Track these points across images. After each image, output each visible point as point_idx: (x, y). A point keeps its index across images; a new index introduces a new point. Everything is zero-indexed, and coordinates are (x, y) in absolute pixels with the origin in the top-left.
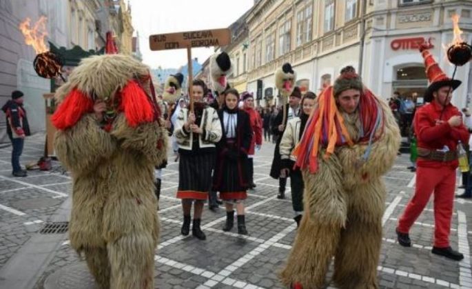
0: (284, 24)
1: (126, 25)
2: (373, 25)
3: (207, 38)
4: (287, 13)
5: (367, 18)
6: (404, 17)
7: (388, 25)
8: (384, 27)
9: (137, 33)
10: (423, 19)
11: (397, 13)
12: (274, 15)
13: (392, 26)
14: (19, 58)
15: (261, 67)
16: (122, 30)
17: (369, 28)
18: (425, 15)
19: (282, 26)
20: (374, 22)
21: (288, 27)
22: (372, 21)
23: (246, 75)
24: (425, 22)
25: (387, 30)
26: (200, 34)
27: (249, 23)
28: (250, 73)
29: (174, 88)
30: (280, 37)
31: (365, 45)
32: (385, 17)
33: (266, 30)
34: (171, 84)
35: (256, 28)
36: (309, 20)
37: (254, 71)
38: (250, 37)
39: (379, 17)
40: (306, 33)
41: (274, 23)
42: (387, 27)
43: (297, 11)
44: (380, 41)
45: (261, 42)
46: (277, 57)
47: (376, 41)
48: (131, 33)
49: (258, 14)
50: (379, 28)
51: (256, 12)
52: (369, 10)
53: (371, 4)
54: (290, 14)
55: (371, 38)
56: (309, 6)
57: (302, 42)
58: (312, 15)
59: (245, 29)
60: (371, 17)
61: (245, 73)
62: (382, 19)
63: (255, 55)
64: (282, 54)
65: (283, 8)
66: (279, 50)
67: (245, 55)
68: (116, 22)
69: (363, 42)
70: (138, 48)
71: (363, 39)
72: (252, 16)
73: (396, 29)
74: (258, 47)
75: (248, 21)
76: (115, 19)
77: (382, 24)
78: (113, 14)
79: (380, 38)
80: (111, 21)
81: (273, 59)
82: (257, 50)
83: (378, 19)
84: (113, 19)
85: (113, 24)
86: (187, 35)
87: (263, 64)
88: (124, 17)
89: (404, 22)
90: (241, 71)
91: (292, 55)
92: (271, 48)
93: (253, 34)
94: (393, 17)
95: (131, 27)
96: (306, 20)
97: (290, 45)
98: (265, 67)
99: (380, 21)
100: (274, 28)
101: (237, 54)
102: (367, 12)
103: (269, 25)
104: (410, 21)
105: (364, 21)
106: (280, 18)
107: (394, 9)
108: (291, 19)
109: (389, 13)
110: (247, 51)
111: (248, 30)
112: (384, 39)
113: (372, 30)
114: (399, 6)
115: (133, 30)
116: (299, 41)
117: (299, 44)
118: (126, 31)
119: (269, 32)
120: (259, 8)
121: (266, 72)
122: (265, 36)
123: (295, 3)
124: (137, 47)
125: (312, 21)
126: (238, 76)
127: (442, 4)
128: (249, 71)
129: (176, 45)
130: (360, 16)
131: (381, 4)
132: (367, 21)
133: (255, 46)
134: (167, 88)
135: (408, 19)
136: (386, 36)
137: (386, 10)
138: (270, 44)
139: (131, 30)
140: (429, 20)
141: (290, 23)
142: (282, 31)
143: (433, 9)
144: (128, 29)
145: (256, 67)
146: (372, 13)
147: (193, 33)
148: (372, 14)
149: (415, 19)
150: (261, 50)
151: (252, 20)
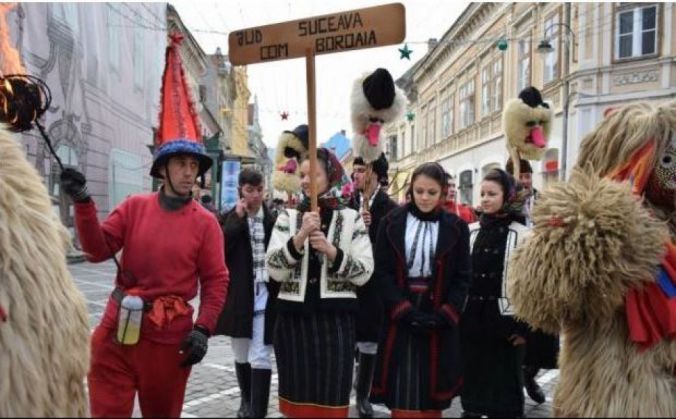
0: (466, 85)
1: (240, 89)
2: (579, 89)
3: (351, 30)
4: (469, 68)
5: (571, 80)
6: (621, 77)
7: (599, 88)
8: (593, 92)
9: (256, 97)
10: (647, 79)
11: (610, 72)
12: (452, 72)
13: (605, 91)
14: (111, 147)
15: (435, 146)
16: (233, 96)
17: (574, 93)
18: (650, 74)
19: (462, 87)
20: (579, 86)
21: (470, 88)
22: (576, 84)
23: (415, 157)
24: (650, 83)
25: (597, 96)
26: (335, 22)
27: (418, 82)
28: (420, 154)
29: (295, 159)
30: (460, 102)
31: (569, 116)
32: (595, 78)
33: (442, 91)
34: (289, 152)
35: (428, 88)
36: (499, 80)
37: (426, 151)
38: (419, 100)
39: (585, 78)
40: (495, 99)
41: (451, 83)
42: (598, 92)
43: (482, 66)
44: (589, 110)
45: (435, 109)
46: (457, 131)
47: (584, 111)
48: (248, 98)
49: (430, 70)
50: (586, 92)
51: (426, 66)
52: (573, 69)
53: (575, 61)
54: (473, 71)
55: (576, 106)
56: (497, 60)
57: (490, 111)
58: (502, 73)
59: (412, 91)
60: (574, 78)
61: (413, 154)
62: (590, 80)
63: (426, 127)
64: (463, 127)
65: (463, 63)
66: (459, 121)
67: (413, 127)
68: (226, 86)
69: (567, 112)
70: (257, 120)
71: (566, 107)
72: (421, 72)
73: (610, 94)
74: (431, 117)
75: (416, 78)
76: (225, 81)
77: (591, 87)
78: (222, 76)
79: (587, 107)
80: (220, 85)
81: (451, 134)
82: (429, 121)
83: (585, 81)
84: (222, 81)
85: (223, 88)
86: (306, 26)
87: (438, 141)
88: (237, 78)
89: (621, 84)
90: (408, 151)
91: (476, 128)
92: (448, 118)
93: (424, 97)
94: (606, 78)
95: (248, 91)
96: (495, 79)
97: (474, 115)
98: (440, 145)
99: (587, 84)
100: (452, 89)
101: (402, 126)
102: (572, 71)
103: (444, 86)
104: (628, 83)
105: (568, 83)
106: (459, 76)
107: (607, 67)
108: (475, 77)
109: (600, 73)
110: (415, 122)
111: (417, 92)
112: (593, 108)
113: (577, 96)
114: (613, 63)
115: (250, 94)
116: (486, 109)
117: (486, 113)
118: (240, 97)
119: (445, 95)
120: (431, 61)
121: (442, 152)
122: (440, 100)
123: (478, 55)
124: (255, 117)
125: (502, 81)
126: (404, 158)
127: (672, 58)
128: (419, 151)
129: (283, 51)
130: (562, 77)
131: (589, 61)
132: (571, 83)
133: (427, 115)
134: (278, 162)
135: (627, 80)
136: (597, 104)
137: (594, 69)
138: (447, 113)
139: (246, 94)
140: (656, 80)
141: (473, 82)
142: (463, 94)
143: (661, 65)
144: (243, 93)
145: (429, 146)
146: (576, 72)
147: (319, 20)
148: (577, 75)
149: (636, 80)
150: (435, 122)
151: (422, 78)
